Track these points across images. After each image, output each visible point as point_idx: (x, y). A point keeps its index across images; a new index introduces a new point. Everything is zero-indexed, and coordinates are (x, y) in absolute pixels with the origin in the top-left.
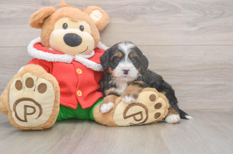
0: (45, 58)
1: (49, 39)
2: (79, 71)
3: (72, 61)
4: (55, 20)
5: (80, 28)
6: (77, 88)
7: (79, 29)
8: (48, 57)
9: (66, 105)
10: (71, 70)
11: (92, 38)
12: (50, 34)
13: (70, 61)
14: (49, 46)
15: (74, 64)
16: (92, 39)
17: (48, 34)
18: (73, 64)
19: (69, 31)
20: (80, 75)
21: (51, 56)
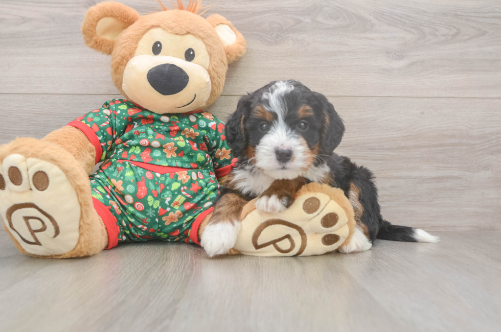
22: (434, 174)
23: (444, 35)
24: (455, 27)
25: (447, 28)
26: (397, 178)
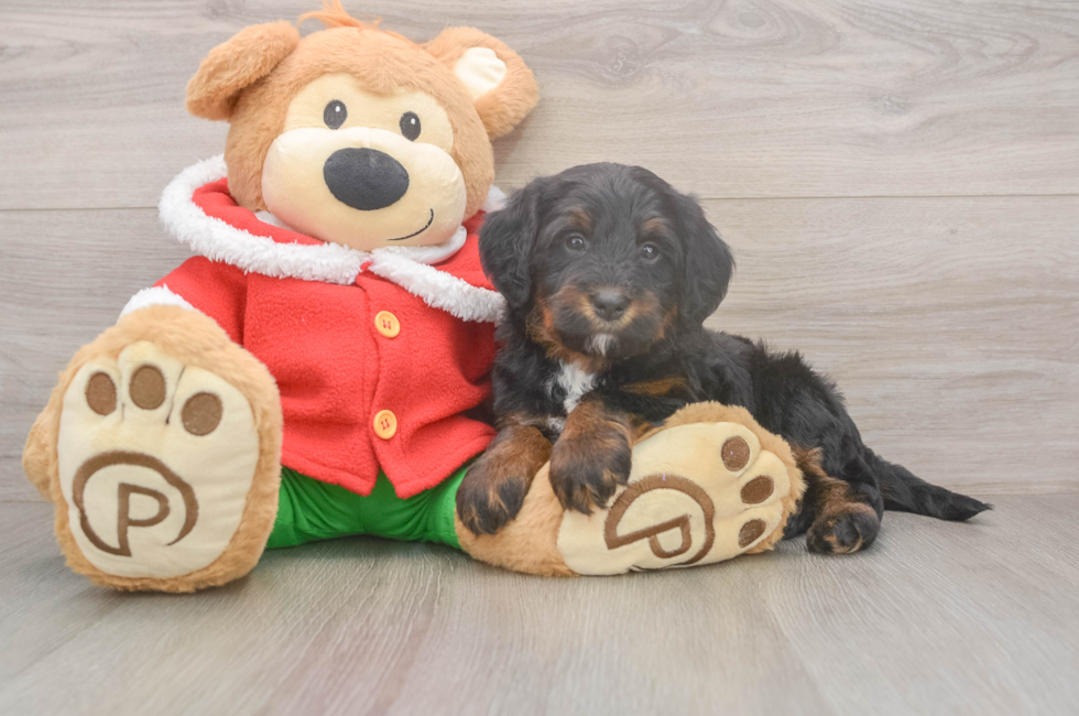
0: (235, 257)
1: (260, 173)
2: (388, 324)
3: (360, 274)
4: (292, 86)
5: (401, 125)
6: (376, 402)
7: (400, 131)
8: (254, 254)
9: (323, 478)
10: (349, 319)
11: (454, 174)
12: (267, 149)
13: (347, 275)
14: (261, 203)
15: (369, 292)
16: (454, 179)
17: (257, 149)
18: (365, 291)
19: (352, 136)
20: (392, 343)
21: (267, 248)
22: (979, 368)
23: (1001, 56)
24: (1026, 37)
25: (1009, 39)
26: (897, 378)
